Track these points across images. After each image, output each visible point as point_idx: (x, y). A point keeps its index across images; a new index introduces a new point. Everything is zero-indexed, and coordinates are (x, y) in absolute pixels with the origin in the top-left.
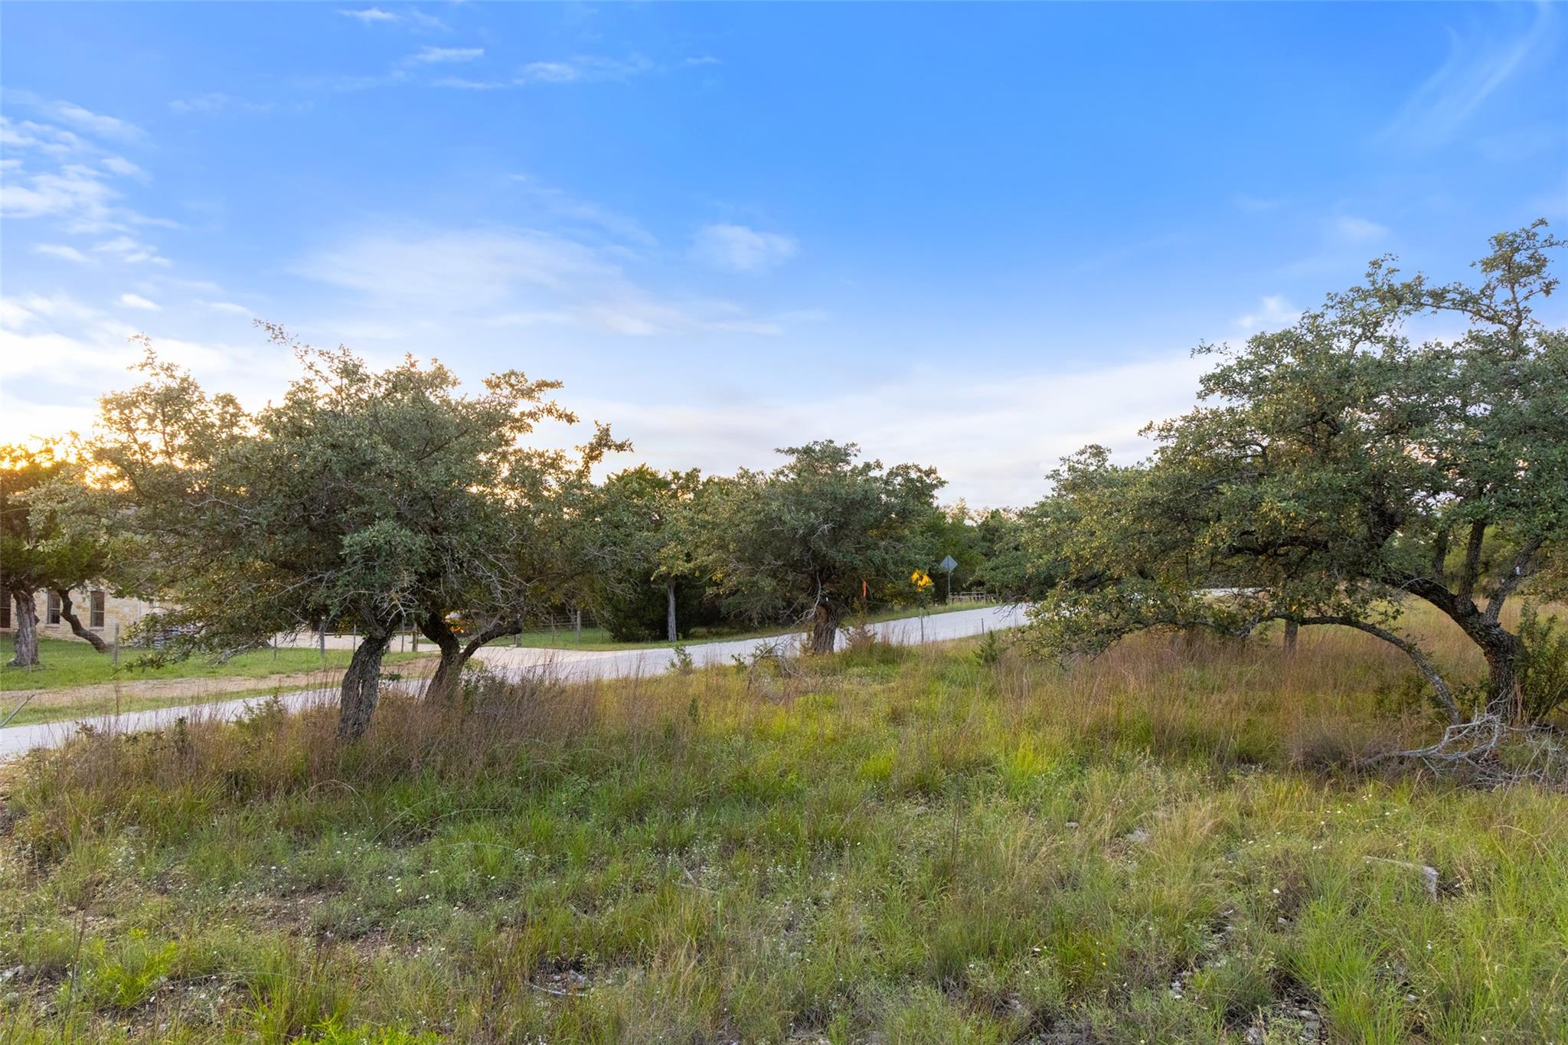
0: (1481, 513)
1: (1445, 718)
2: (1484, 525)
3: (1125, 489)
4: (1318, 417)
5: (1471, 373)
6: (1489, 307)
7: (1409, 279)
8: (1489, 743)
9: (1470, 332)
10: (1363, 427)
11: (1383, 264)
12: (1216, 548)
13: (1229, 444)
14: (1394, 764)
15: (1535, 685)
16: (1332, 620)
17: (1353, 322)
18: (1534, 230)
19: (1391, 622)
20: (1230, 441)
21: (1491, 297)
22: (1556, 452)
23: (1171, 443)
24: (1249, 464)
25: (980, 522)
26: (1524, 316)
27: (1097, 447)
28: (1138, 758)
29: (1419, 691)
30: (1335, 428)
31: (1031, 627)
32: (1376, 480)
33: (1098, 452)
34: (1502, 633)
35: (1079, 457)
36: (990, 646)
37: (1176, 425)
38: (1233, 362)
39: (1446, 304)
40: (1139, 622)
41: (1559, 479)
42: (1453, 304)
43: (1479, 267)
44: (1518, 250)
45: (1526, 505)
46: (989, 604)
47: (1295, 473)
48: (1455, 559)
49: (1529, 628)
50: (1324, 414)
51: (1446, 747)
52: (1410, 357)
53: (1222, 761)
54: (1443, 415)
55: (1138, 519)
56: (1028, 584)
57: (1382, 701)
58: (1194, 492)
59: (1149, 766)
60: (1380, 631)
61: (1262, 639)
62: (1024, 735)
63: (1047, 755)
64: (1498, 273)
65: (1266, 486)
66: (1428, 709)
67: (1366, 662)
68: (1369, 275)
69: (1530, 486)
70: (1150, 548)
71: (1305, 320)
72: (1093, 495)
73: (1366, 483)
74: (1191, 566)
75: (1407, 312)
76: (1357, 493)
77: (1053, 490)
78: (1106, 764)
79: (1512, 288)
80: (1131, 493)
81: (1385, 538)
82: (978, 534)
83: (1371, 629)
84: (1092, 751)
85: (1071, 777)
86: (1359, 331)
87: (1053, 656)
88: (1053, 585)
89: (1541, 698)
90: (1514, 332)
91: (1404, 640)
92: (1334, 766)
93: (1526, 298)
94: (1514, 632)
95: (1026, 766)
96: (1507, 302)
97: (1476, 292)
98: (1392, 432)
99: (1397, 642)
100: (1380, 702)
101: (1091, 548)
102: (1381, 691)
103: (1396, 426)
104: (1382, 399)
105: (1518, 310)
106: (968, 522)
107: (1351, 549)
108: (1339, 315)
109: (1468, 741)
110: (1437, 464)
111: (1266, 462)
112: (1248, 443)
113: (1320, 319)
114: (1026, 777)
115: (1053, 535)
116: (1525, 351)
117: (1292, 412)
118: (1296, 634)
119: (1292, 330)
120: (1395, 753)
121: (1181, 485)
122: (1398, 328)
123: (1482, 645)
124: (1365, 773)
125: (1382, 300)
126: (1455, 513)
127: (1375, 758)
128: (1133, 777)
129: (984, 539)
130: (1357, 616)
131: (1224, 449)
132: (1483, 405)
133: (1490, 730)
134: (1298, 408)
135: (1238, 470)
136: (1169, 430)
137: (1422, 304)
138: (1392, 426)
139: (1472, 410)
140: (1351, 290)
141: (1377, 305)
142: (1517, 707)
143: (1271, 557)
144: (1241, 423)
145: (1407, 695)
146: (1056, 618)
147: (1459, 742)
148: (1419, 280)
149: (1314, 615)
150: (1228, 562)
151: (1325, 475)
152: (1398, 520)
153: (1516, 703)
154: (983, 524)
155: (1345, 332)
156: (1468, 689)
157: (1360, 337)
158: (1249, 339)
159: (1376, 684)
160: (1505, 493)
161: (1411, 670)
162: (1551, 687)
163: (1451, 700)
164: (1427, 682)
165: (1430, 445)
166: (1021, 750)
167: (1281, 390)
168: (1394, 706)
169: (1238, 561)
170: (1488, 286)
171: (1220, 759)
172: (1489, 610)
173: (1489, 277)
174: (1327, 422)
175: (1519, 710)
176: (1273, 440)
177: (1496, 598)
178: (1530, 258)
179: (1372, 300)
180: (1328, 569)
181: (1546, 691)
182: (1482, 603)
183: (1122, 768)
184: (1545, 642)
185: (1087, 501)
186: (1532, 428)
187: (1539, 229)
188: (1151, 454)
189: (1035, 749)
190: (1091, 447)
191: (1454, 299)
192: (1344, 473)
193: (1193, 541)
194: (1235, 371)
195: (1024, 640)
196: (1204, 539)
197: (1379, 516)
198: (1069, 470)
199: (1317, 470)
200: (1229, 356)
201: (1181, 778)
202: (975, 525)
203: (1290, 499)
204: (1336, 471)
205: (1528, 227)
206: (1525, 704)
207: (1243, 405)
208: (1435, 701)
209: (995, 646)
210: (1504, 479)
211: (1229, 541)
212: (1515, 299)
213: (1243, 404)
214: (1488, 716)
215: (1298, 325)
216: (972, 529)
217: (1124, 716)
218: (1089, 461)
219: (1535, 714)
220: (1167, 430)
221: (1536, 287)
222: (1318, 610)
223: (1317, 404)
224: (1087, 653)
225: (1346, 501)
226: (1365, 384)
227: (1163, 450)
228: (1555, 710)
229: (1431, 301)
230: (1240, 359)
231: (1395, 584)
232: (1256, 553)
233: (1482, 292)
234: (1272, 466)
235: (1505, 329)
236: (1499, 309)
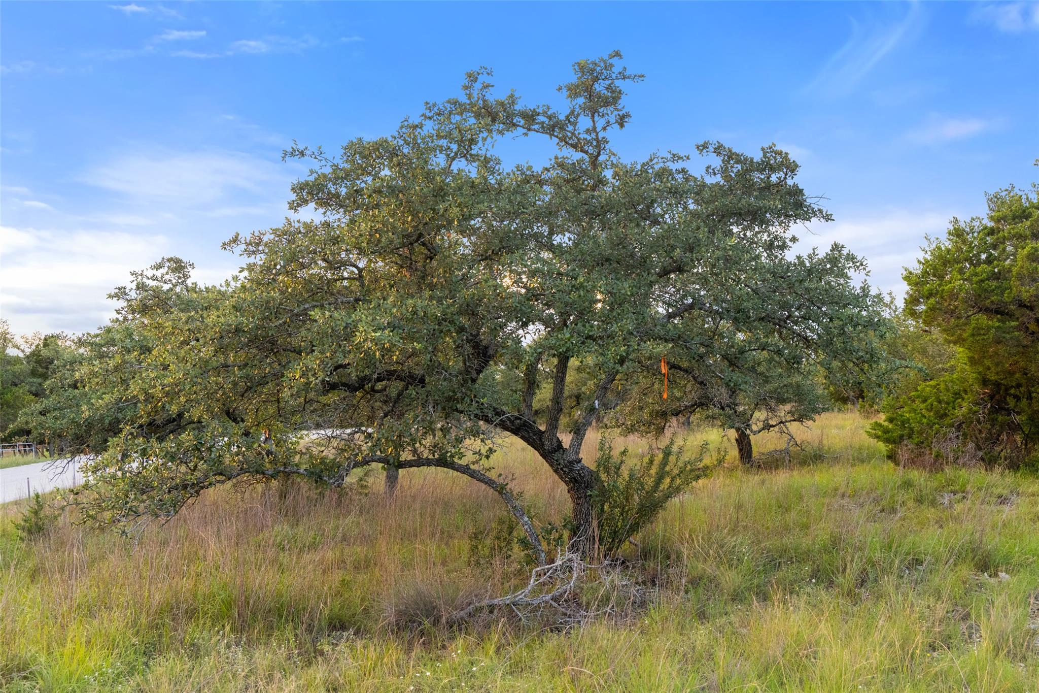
0: (564, 345)
1: (532, 561)
2: (567, 359)
3: (205, 314)
4: (414, 238)
5: (557, 201)
6: (573, 134)
7: (503, 97)
8: (569, 583)
9: (556, 158)
10: (461, 250)
11: (480, 77)
12: (308, 384)
13: (323, 264)
14: (484, 615)
15: (611, 518)
16: (428, 463)
17: (448, 136)
18: (611, 61)
19: (484, 461)
20: (324, 260)
21: (574, 124)
22: (626, 285)
23: (259, 260)
24: (346, 287)
25: (28, 351)
26: (603, 146)
27: (178, 261)
28: (214, 640)
29: (510, 533)
30: (432, 252)
31: (86, 486)
32: (470, 310)
33: (179, 266)
34: (583, 468)
35: (155, 272)
36: (36, 513)
37: (265, 239)
38: (327, 170)
39: (536, 127)
40: (221, 474)
41: (628, 312)
42: (543, 127)
43: (565, 93)
44: (596, 79)
45: (601, 338)
46: (39, 456)
47: (391, 299)
48: (544, 394)
49: (605, 463)
50: (420, 235)
51: (533, 591)
52: (501, 180)
53: (311, 632)
54: (532, 244)
55: (221, 349)
56: (88, 432)
57: (477, 547)
58: (286, 318)
59: (228, 646)
60: (474, 471)
61: (362, 487)
62: (73, 627)
63: (103, 647)
64: (581, 100)
65: (361, 314)
66: (517, 552)
67: (465, 506)
68: (466, 88)
69: (606, 318)
70: (235, 384)
71: (404, 130)
72: (167, 320)
73: (460, 313)
74: (282, 405)
75: (501, 132)
76: (452, 322)
77: (118, 312)
78: (177, 650)
79: (593, 117)
80: (212, 317)
81: (479, 372)
82: (25, 367)
83: (465, 470)
84: (160, 636)
85: (132, 671)
86: (454, 147)
87: (114, 521)
88: (117, 432)
89: (615, 532)
90: (594, 161)
91: (496, 480)
92: (427, 623)
93: (604, 129)
94: (593, 467)
95: (74, 665)
96: (588, 131)
97: (562, 117)
98: (486, 259)
99: (489, 483)
100: (474, 549)
101: (163, 386)
102: (475, 536)
103: (490, 252)
104: (476, 222)
105: (597, 140)
106: (12, 352)
107: (445, 384)
108: (436, 127)
109: (552, 581)
110: (526, 294)
111: (362, 285)
112: (344, 264)
113: (419, 130)
114: (74, 680)
115: (116, 369)
116: (601, 182)
117: (388, 231)
118: (397, 478)
119: (390, 139)
120: (485, 602)
121: (271, 310)
122: (490, 147)
123: (566, 482)
124: (456, 626)
125: (478, 115)
126: (541, 346)
127: (467, 611)
128: (209, 662)
129: (34, 373)
130: (452, 456)
131: (318, 269)
132: (567, 235)
133: (571, 569)
134: (394, 227)
135: (332, 294)
136: (258, 244)
137: (514, 125)
138: (486, 251)
139: (557, 239)
140: (449, 102)
141: (472, 121)
142: (594, 544)
143: (368, 393)
144: (336, 241)
145: (499, 538)
146: (119, 474)
147: (544, 584)
148: (513, 99)
149: (410, 457)
150: (323, 399)
151: (419, 302)
152: (491, 352)
153: (594, 539)
154: (33, 354)
155: (442, 147)
156: (552, 529)
157: (456, 154)
158: (345, 145)
159: (471, 529)
160: (584, 326)
161: (502, 512)
162: (623, 520)
163: (539, 541)
164: (517, 524)
165: (519, 274)
166: (69, 645)
167: (377, 206)
168: (487, 551)
169: (332, 397)
170: (572, 112)
171: (310, 629)
172: (571, 445)
173: (574, 103)
174: (424, 244)
175: (596, 546)
176: (370, 261)
177: (578, 431)
178: (607, 89)
179: (468, 115)
180: (424, 405)
181: (619, 524)
182: (566, 439)
183: (196, 652)
184: (618, 476)
185: (159, 327)
186: (608, 260)
187: (614, 61)
188: (236, 273)
189: (88, 642)
190: (169, 260)
191: (543, 123)
192: (440, 300)
193: (283, 376)
194: (330, 180)
195: (77, 504)
196: (295, 372)
197: (474, 348)
198: (138, 288)
199: (413, 297)
200: (324, 162)
201: (263, 657)
202: (21, 355)
203: (385, 328)
204: (431, 298)
205: (606, 57)
206: (601, 540)
207: (339, 220)
208: (524, 543)
209: (42, 515)
210: (585, 313)
211: (321, 375)
212: (594, 128)
213: (337, 217)
214: (569, 555)
215: (396, 134)
216: (17, 360)
217: (203, 589)
218: (167, 277)
219: (610, 549)
220: (254, 245)
221: (612, 119)
222: (415, 451)
223: (414, 224)
224: (157, 516)
225: (441, 332)
226: (459, 205)
227: (251, 267)
228: (627, 543)
229: (522, 122)
230: (336, 168)
231: (488, 420)
232: (353, 389)
233: (567, 118)
234: (369, 291)
235: (586, 157)
236: (581, 136)
